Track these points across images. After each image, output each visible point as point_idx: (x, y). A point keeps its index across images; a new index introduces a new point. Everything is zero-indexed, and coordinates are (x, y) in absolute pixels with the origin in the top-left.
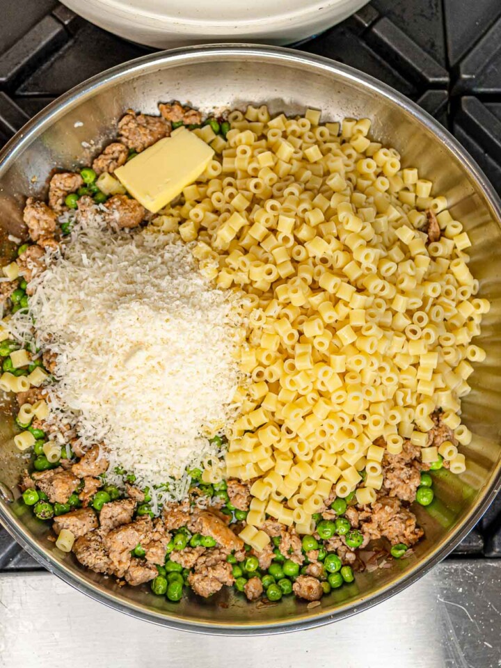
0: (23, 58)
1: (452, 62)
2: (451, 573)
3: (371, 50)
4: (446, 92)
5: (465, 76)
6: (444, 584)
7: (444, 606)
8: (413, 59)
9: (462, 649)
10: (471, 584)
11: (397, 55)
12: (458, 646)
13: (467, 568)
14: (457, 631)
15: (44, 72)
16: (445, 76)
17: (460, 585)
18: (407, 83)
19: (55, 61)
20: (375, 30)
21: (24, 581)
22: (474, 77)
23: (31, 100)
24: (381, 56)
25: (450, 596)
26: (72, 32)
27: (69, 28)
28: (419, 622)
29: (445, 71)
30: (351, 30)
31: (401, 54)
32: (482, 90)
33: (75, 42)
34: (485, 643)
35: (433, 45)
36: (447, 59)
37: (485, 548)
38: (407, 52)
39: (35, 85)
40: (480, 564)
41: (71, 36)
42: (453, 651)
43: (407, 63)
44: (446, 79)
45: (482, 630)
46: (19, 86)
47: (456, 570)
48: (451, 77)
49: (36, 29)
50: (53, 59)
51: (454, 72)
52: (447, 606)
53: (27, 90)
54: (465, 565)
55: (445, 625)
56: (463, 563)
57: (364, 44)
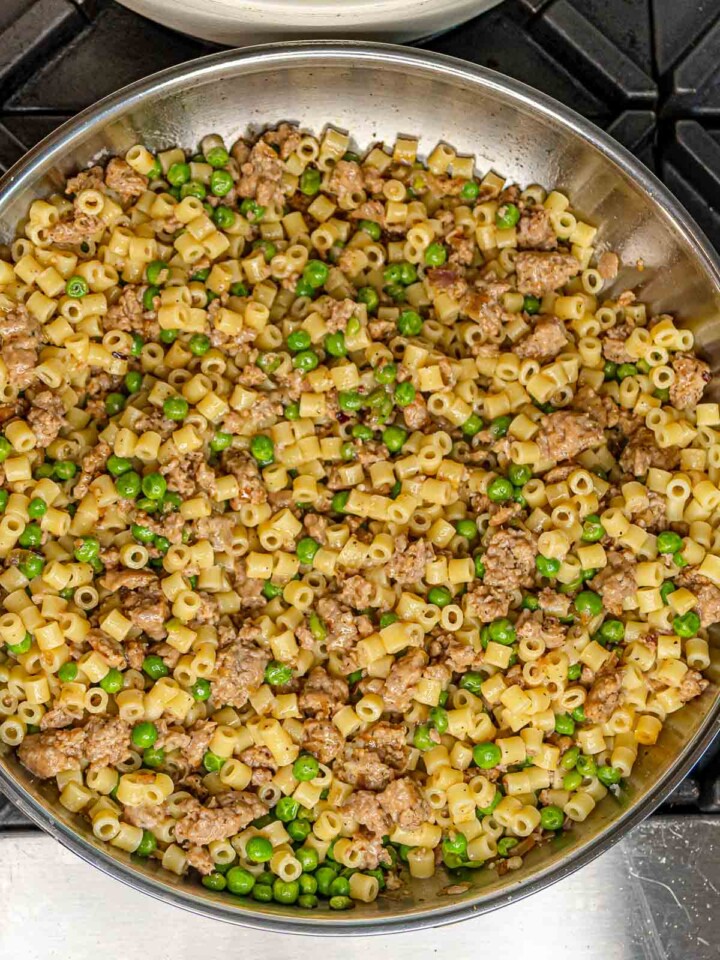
0: (15, 55)
1: (662, 68)
2: (649, 836)
3: (540, 48)
4: (653, 114)
5: (680, 90)
6: (640, 851)
7: (639, 884)
8: (604, 64)
9: (665, 946)
10: (679, 851)
11: (579, 56)
12: (658, 943)
13: (674, 828)
14: (658, 921)
15: (46, 76)
16: (651, 89)
17: (663, 853)
18: (594, 99)
19: (62, 59)
20: (547, 18)
21: (16, 846)
22: (695, 90)
23: (26, 118)
25: (649, 869)
26: (88, 15)
27: (84, 9)
28: (603, 907)
29: (651, 81)
30: (508, 15)
31: (585, 54)
32: (705, 110)
33: (94, 31)
34: (699, 939)
35: (633, 42)
36: (654, 63)
37: (700, 798)
39: (33, 96)
40: (693, 822)
41: (87, 22)
42: (652, 951)
43: (593, 68)
44: (654, 94)
45: (695, 919)
46: (10, 96)
47: (657, 831)
48: (660, 90)
49: (34, 10)
50: (60, 57)
51: (665, 83)
52: (643, 884)
53: (20, 104)
54: (669, 824)
55: (639, 911)
56: (668, 820)
57: (529, 39)
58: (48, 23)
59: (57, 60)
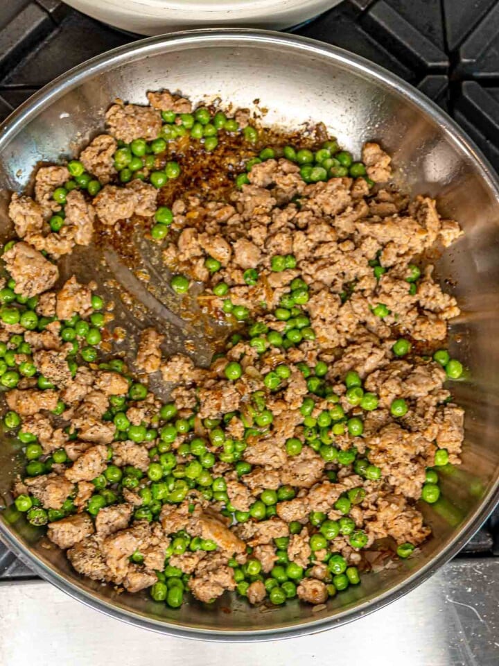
1: (451, 46)
2: (459, 573)
3: (367, 35)
4: (446, 77)
5: (465, 60)
6: (452, 584)
7: (453, 607)
8: (411, 43)
9: (472, 650)
10: (479, 583)
11: (394, 40)
12: (468, 648)
13: (476, 567)
14: (467, 632)
15: (28, 63)
16: (444, 60)
17: (469, 585)
18: (406, 69)
19: (40, 50)
20: (371, 14)
21: (21, 591)
22: (474, 60)
23: (16, 91)
24: (379, 41)
25: (460, 596)
26: (57, 20)
27: (53, 16)
28: (428, 623)
29: (444, 55)
30: (345, 13)
31: (398, 38)
32: (482, 74)
33: (60, 31)
34: (496, 644)
35: (431, 29)
36: (445, 43)
37: (493, 546)
38: (405, 36)
39: (20, 76)
40: (489, 563)
41: (56, 25)
42: (464, 654)
43: (405, 47)
44: (446, 64)
45: (492, 630)
46: (4, 77)
47: (464, 569)
48: (450, 61)
49: (19, 17)
50: (38, 49)
51: (454, 56)
52: (456, 607)
53: (11, 81)
54: (474, 564)
55: (454, 626)
56: (472, 562)
57: (359, 29)
58: (30, 26)
59: (36, 52)
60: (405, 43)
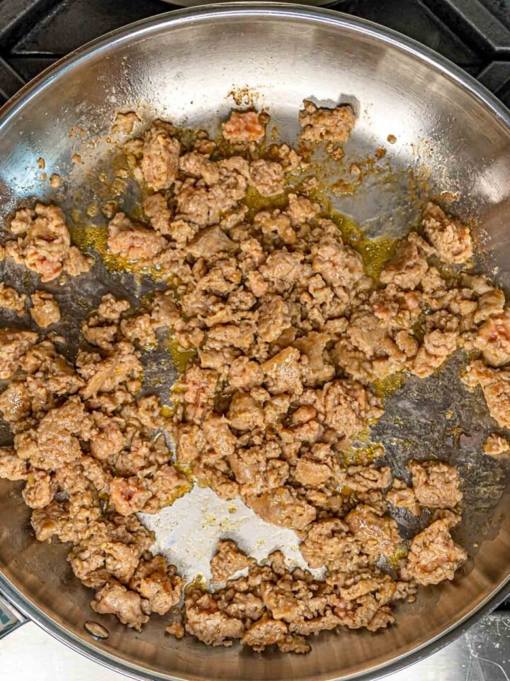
0: (19, 12)
2: (488, 627)
6: (479, 637)
7: (478, 662)
8: (478, 23)
11: (458, 18)
13: (506, 621)
15: (44, 27)
17: (497, 640)
18: (469, 51)
19: (57, 14)
23: (29, 60)
24: (440, 18)
25: (486, 651)
28: (448, 679)
31: (463, 16)
38: (470, 14)
39: (34, 43)
43: (469, 27)
46: (16, 43)
47: (494, 623)
50: (55, 12)
52: (481, 663)
53: (24, 48)
54: (504, 618)
56: (502, 616)
59: (52, 15)
60: (469, 22)
